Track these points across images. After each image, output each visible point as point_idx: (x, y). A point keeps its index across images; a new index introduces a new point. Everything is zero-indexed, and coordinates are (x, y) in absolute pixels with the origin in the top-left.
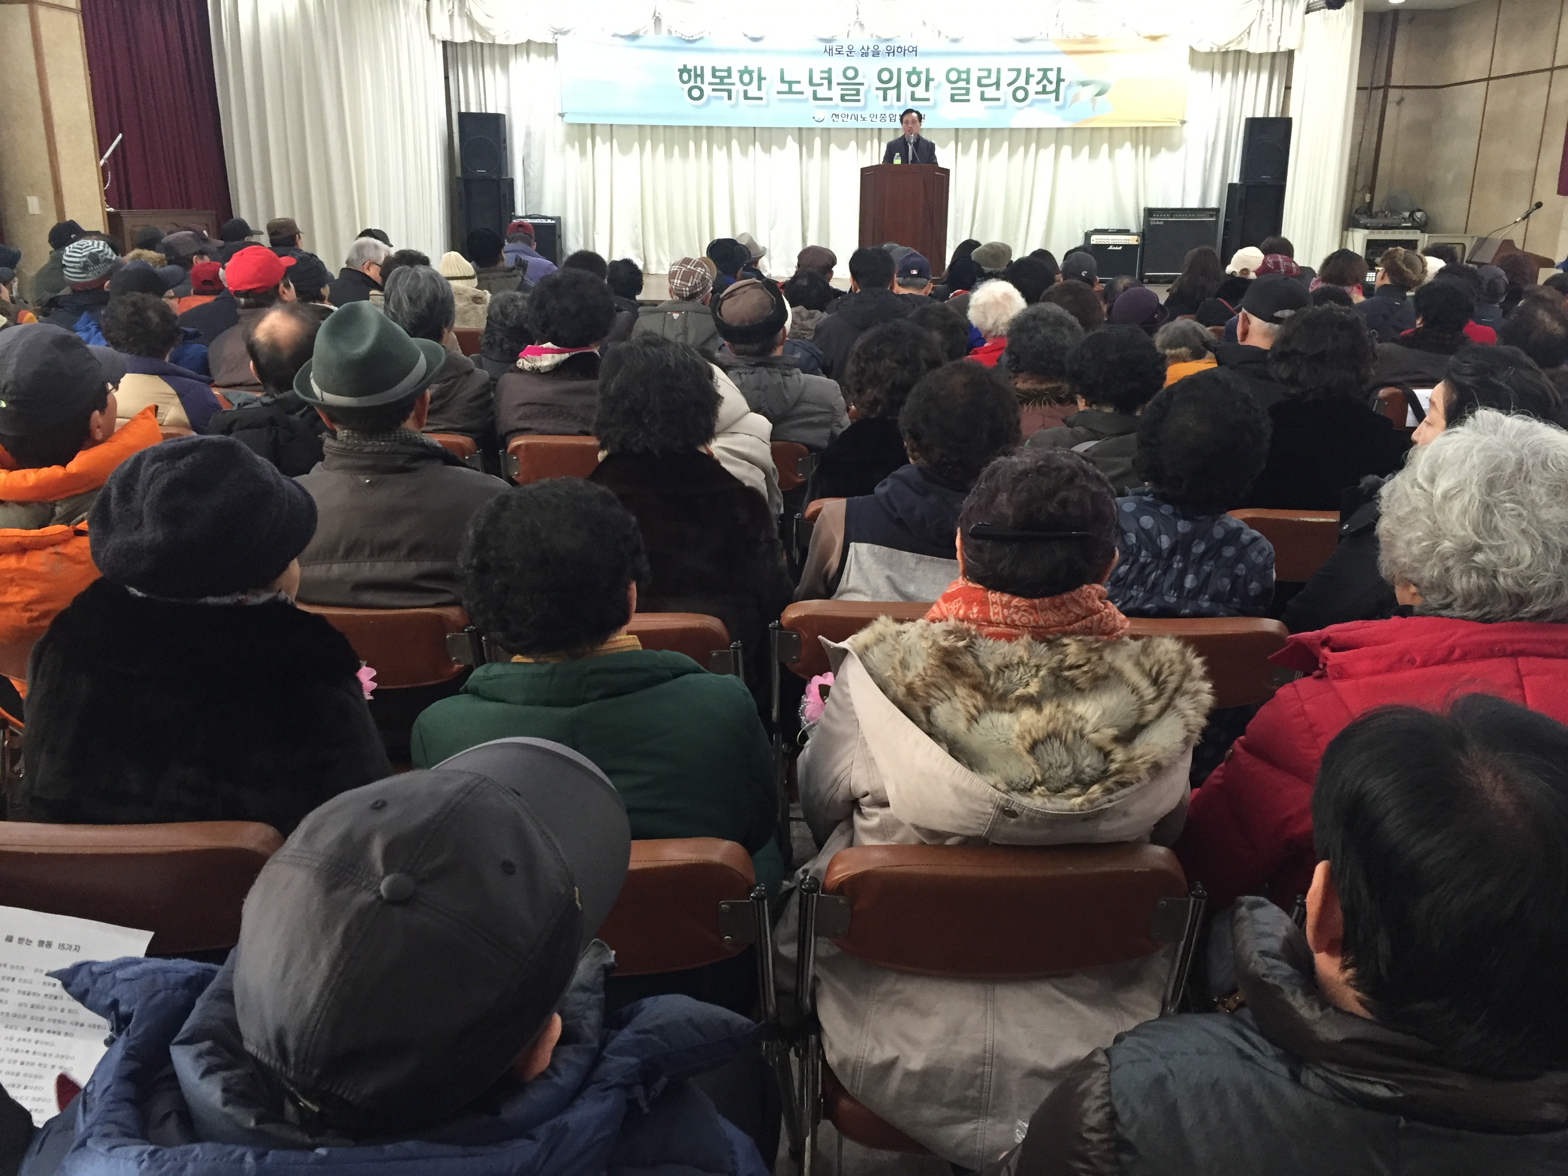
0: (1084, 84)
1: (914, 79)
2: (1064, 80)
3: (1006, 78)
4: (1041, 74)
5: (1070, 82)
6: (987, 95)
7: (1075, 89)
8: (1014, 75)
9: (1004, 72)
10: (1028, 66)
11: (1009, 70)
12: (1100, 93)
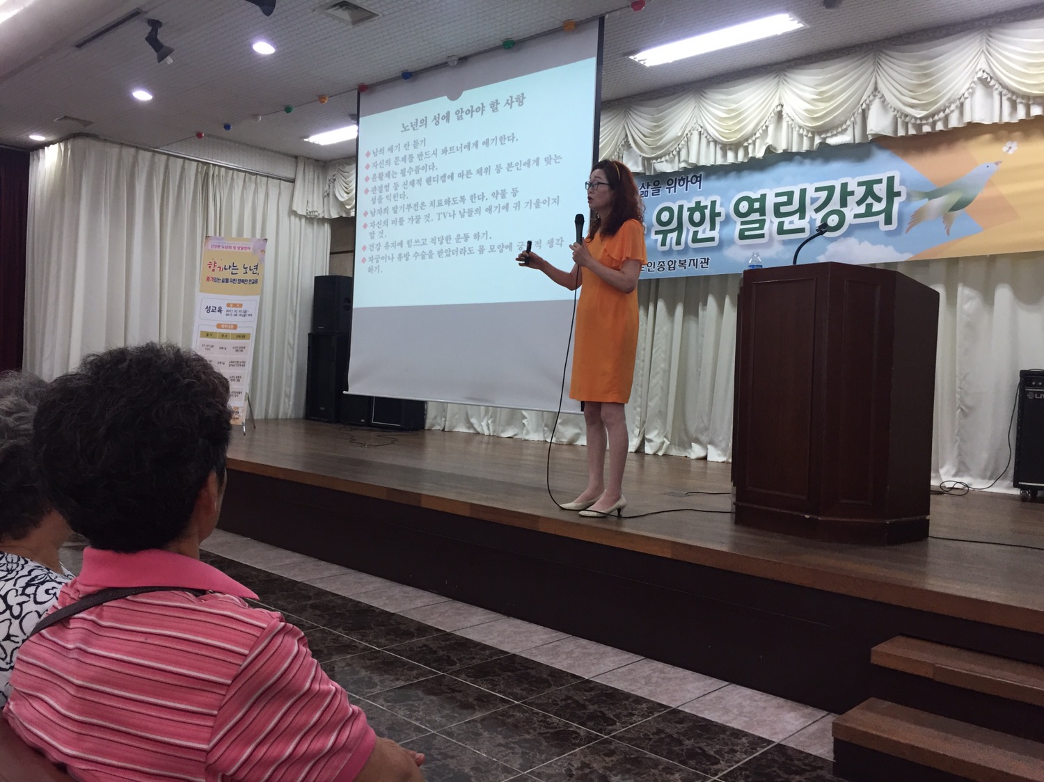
0: (931, 195)
1: (697, 216)
2: (899, 194)
3: (814, 200)
4: (863, 188)
5: (909, 196)
6: (786, 227)
7: (918, 204)
8: (824, 194)
9: (810, 194)
10: (844, 180)
11: (817, 190)
12: (959, 206)
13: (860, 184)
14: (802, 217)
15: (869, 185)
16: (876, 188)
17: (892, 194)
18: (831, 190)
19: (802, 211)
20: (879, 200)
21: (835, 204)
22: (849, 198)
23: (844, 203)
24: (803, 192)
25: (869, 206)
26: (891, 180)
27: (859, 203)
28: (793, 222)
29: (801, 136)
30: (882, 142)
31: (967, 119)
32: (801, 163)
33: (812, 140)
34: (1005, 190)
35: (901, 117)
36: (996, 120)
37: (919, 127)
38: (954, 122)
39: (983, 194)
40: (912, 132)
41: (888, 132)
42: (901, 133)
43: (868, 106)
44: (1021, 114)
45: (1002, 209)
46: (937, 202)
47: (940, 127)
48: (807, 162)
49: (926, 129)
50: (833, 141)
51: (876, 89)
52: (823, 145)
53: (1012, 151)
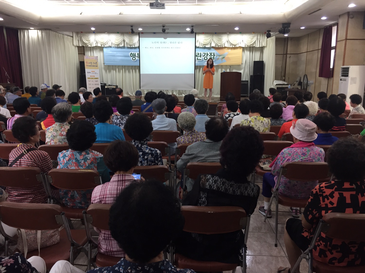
0: (220, 56)
2: (215, 55)
3: (202, 55)
4: (210, 54)
5: (216, 56)
6: (198, 59)
7: (218, 57)
8: (204, 54)
9: (202, 54)
10: (207, 52)
11: (203, 53)
12: (223, 58)
13: (210, 53)
14: (201, 57)
15: (211, 53)
16: (212, 54)
17: (214, 55)
18: (205, 53)
19: (201, 56)
20: (212, 56)
21: (206, 56)
22: (208, 55)
23: (207, 56)
24: (201, 53)
25: (211, 57)
26: (214, 53)
27: (209, 56)
28: (199, 58)
29: (201, 45)
30: (213, 47)
31: (225, 46)
32: (200, 49)
33: (203, 46)
34: (229, 56)
35: (216, 44)
36: (229, 47)
37: (219, 46)
38: (223, 46)
39: (226, 56)
40: (218, 47)
41: (215, 46)
42: (216, 47)
43: (212, 42)
44: (232, 47)
45: (229, 59)
46: (221, 57)
47: (221, 47)
48: (201, 48)
49: (220, 47)
50: (207, 46)
51: (213, 39)
52: (205, 47)
53: (230, 51)
